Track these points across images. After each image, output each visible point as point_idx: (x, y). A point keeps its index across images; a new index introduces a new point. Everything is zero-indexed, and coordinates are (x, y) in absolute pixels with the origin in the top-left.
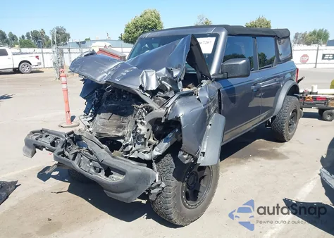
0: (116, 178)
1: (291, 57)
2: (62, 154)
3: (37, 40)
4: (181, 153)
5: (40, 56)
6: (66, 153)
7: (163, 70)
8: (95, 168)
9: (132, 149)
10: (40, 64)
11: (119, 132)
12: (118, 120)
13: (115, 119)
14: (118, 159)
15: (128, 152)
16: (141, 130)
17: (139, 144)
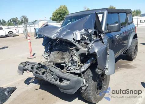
0: (65, 83)
1: (133, 22)
2: (36, 72)
3: (14, 22)
4: (97, 70)
5: (17, 29)
6: (38, 72)
7: (83, 30)
8: (55, 78)
9: (71, 68)
10: (17, 32)
11: (62, 60)
12: (61, 55)
13: (60, 55)
14: (65, 74)
15: (69, 70)
16: (75, 59)
17: (74, 66)
